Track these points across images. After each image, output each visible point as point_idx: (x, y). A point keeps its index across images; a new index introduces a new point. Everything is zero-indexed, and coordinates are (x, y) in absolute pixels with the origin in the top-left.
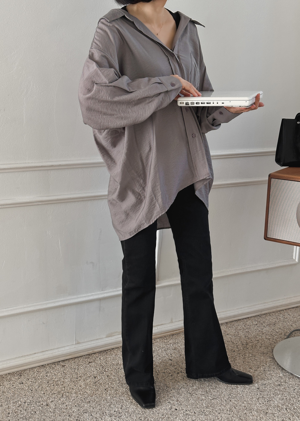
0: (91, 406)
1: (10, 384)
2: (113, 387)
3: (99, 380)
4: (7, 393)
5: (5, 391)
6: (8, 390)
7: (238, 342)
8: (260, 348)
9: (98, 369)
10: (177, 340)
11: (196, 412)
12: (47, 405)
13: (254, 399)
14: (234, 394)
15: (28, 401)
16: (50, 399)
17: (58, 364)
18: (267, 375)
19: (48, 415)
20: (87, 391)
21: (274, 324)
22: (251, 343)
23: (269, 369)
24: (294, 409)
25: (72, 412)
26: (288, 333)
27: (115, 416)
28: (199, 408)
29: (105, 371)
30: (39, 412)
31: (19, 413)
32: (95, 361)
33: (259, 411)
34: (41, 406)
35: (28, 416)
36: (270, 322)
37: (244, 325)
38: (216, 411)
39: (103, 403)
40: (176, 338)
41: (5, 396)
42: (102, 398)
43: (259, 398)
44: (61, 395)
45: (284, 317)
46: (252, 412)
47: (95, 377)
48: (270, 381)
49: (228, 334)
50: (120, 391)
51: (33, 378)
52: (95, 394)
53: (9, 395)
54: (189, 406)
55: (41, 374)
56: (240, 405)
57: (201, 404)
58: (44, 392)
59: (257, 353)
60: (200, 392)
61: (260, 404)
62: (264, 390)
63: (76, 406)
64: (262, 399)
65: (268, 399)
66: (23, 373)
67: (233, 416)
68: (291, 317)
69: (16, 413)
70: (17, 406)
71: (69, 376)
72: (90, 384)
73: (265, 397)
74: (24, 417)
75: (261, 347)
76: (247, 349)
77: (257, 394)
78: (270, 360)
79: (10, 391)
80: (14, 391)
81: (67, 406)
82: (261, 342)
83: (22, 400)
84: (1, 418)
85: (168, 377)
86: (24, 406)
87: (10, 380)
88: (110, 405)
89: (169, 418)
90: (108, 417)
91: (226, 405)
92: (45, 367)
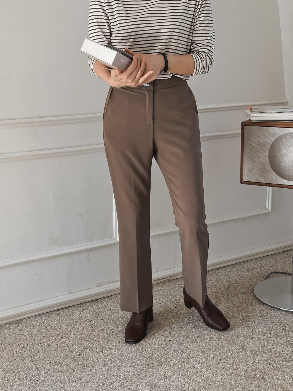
0: (90, 343)
1: (10, 331)
2: (109, 328)
3: (94, 323)
4: (8, 339)
5: (7, 337)
6: (9, 336)
7: (221, 286)
9: (92, 315)
10: (163, 287)
11: (189, 341)
12: (49, 345)
13: (240, 328)
15: (30, 343)
16: (50, 340)
17: (53, 313)
18: (250, 309)
19: (51, 353)
20: (85, 332)
21: (253, 270)
22: (233, 285)
23: (251, 304)
24: (277, 333)
25: (73, 349)
26: (266, 275)
27: (114, 349)
28: (190, 338)
29: (99, 316)
30: (42, 351)
31: (24, 353)
32: (88, 309)
33: (245, 337)
34: (44, 346)
35: (32, 355)
36: (249, 268)
37: (224, 272)
38: (207, 339)
39: (101, 340)
40: (162, 286)
41: (7, 341)
42: (100, 336)
43: (244, 327)
44: (61, 337)
45: (261, 263)
46: (239, 338)
47: (90, 321)
48: (254, 314)
49: (210, 280)
51: (31, 325)
53: (11, 340)
54: (181, 337)
55: (37, 322)
57: (192, 335)
58: (44, 335)
59: (239, 293)
60: (191, 326)
61: (246, 331)
62: (248, 320)
63: (76, 344)
64: (247, 327)
65: (253, 327)
66: (20, 322)
67: (223, 342)
68: (268, 263)
69: (20, 353)
70: (20, 347)
71: (65, 322)
72: (87, 327)
73: (249, 326)
74: (28, 355)
75: (242, 288)
76: (229, 291)
77: (243, 324)
78: (251, 297)
79: (11, 337)
80: (15, 336)
81: (67, 344)
82: (242, 284)
83: (24, 343)
84: (7, 358)
85: (158, 316)
86: (27, 348)
87: (9, 328)
88: (108, 341)
89: (164, 347)
90: (108, 350)
91: (215, 334)
92: (41, 316)
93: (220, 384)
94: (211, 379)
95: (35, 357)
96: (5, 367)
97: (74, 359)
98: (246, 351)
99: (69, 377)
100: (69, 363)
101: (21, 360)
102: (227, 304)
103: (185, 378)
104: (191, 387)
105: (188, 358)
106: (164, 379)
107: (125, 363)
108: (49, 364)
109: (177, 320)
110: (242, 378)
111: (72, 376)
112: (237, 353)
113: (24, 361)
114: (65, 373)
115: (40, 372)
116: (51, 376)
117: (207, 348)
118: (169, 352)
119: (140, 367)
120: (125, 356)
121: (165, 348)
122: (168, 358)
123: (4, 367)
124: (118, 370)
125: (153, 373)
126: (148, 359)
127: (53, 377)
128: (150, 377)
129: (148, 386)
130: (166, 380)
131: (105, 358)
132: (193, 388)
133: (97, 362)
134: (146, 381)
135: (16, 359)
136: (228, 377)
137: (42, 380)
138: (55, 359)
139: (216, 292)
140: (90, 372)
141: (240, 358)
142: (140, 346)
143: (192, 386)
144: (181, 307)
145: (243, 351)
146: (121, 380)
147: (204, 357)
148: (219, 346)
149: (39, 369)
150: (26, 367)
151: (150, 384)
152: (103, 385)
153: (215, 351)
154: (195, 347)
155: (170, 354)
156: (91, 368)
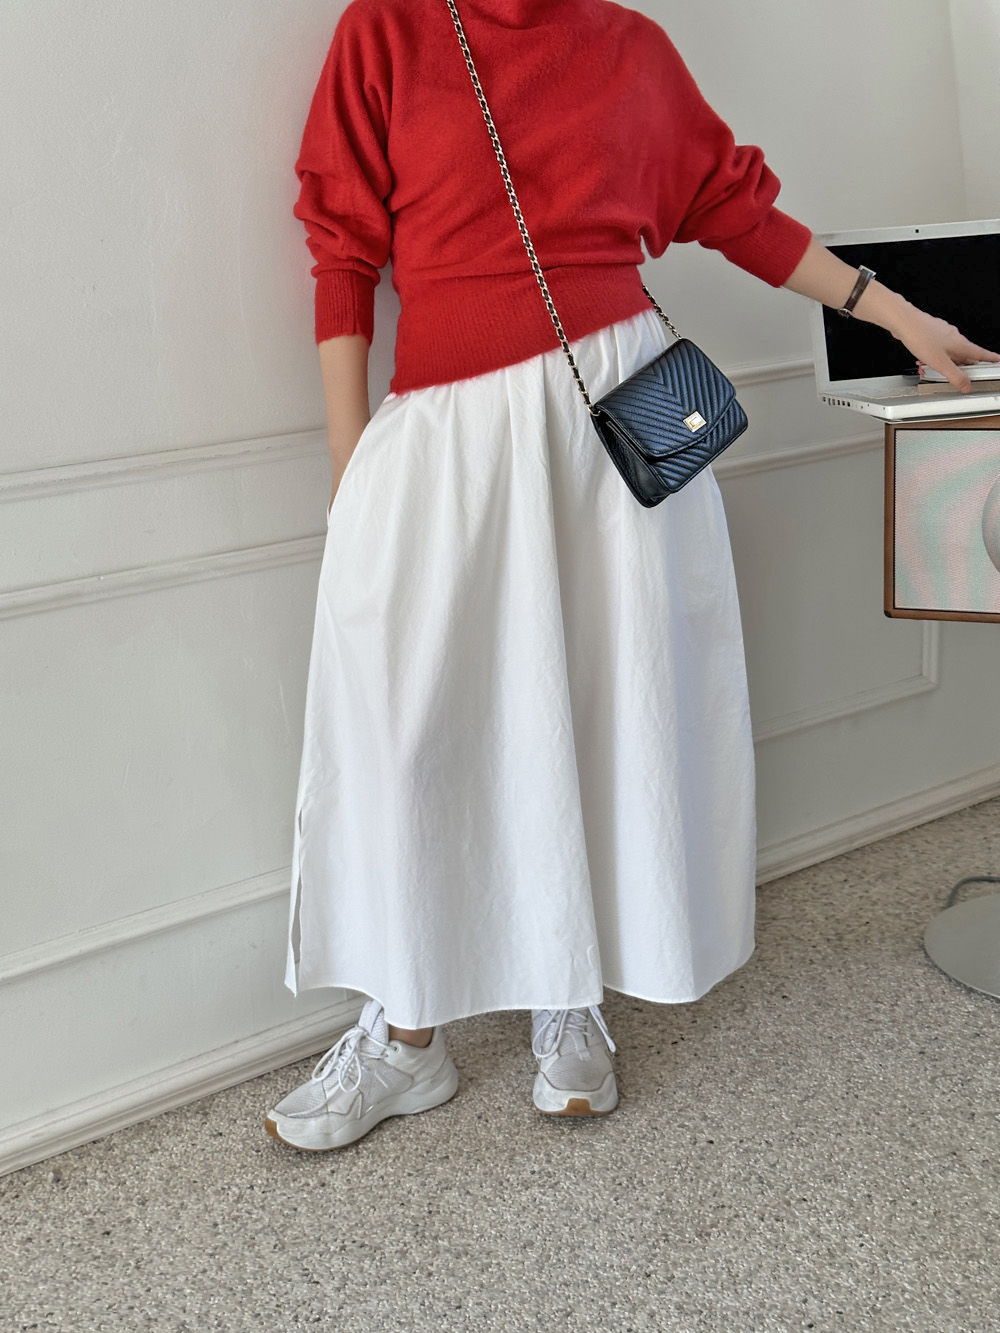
0: (454, 1168)
2: (499, 1108)
4: (184, 1169)
5: (177, 1164)
6: (185, 1158)
7: (813, 936)
8: (883, 944)
12: (323, 1185)
13: (922, 1083)
14: (859, 1078)
15: (260, 1182)
18: (930, 1014)
19: (337, 1212)
22: (850, 933)
23: (929, 996)
25: (405, 1192)
27: (539, 1185)
28: (774, 1128)
30: (306, 1208)
31: (247, 1219)
33: (948, 1113)
34: (306, 1188)
35: (278, 1225)
38: (829, 1130)
39: (488, 1155)
41: (181, 1178)
42: (479, 1141)
43: (933, 1080)
46: (929, 1119)
48: (948, 1029)
49: (774, 919)
50: (526, 1114)
51: (247, 1115)
52: (455, 1135)
53: (195, 1175)
54: (743, 1128)
56: (890, 1105)
57: (777, 1117)
59: (880, 958)
60: (761, 1086)
61: (944, 1093)
62: (940, 1053)
63: (410, 1175)
64: (943, 1079)
65: (962, 1077)
66: (208, 1105)
67: (881, 1138)
69: (235, 1219)
70: (231, 1200)
73: (948, 1072)
74: (264, 1227)
76: (846, 952)
77: (926, 1069)
78: (923, 971)
79: (191, 1162)
80: (204, 1158)
81: (382, 1177)
82: (877, 926)
83: (238, 1181)
84: (198, 1240)
85: (648, 1056)
86: (253, 1198)
87: (178, 1131)
88: (511, 1159)
89: (698, 1168)
90: (519, 1191)
91: (848, 1109)
92: (269, 1080)
93: (919, 1291)
94: (885, 1275)
95: (289, 1232)
96: (200, 1277)
97: (419, 1230)
98: (965, 1167)
99: (420, 1300)
100: (405, 1245)
101: (246, 1247)
102: (853, 998)
103: (801, 1276)
104: (830, 1309)
105: (789, 1204)
106: (732, 1287)
107: (588, 1236)
108: (341, 1254)
109: (712, 1068)
110: (982, 1262)
111: (428, 1294)
112: (938, 1175)
113: (256, 1247)
114: (401, 1283)
115: (319, 1286)
116: (359, 1300)
117: (838, 1163)
118: (719, 1185)
119: (640, 1248)
120: (581, 1209)
121: (702, 1170)
122: (723, 1206)
123: (195, 1277)
124: (575, 1263)
125: (690, 1267)
126: (657, 1214)
127: (366, 1301)
128: (684, 1280)
129: (687, 1314)
130: (739, 1291)
131: (518, 1221)
132: (838, 1312)
133: (496, 1236)
134: (675, 1299)
135: (226, 1244)
136: (937, 1262)
137: (335, 1318)
138: (356, 1235)
139: (803, 958)
140: (484, 1276)
141: (954, 1191)
142: (620, 1168)
143: (832, 1304)
144: (711, 1018)
145: (957, 1166)
146: (593, 1300)
147: (839, 1197)
148: (873, 1151)
149: (312, 1277)
150: (270, 1270)
151: (693, 1308)
152: (539, 1320)
153: (866, 1172)
154: (797, 1161)
155: (724, 1193)
156: (485, 1261)
